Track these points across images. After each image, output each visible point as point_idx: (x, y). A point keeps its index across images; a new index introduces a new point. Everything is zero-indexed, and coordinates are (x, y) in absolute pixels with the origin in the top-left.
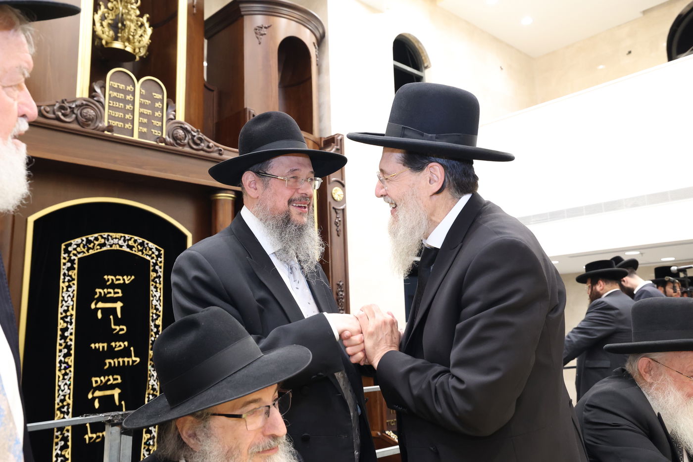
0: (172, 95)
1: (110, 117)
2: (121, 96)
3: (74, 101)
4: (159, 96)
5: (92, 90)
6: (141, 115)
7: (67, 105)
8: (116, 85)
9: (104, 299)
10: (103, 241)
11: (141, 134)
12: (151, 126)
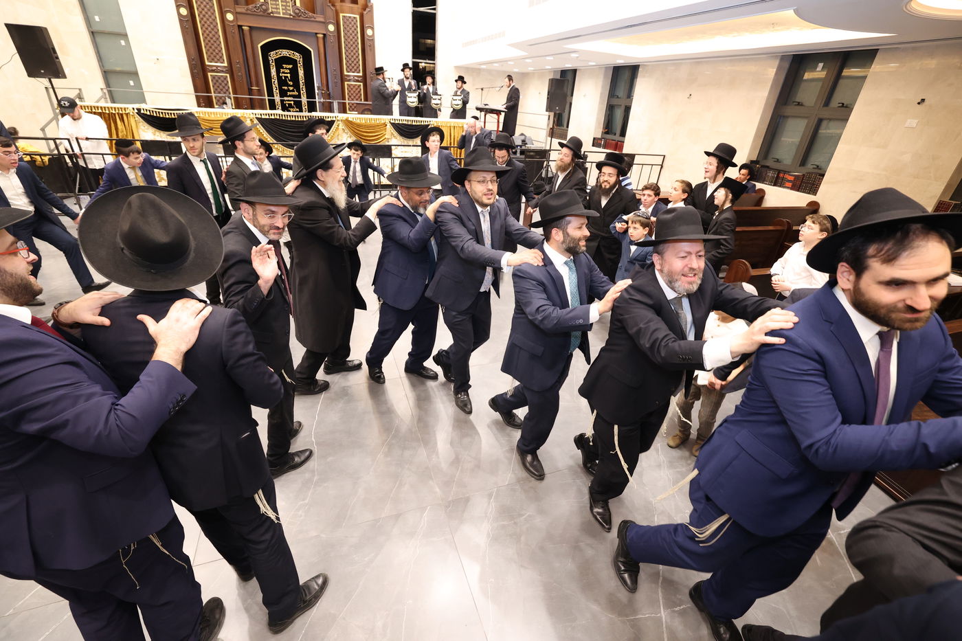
6: (282, 5)
7: (257, 5)
9: (283, 73)
10: (280, 53)
11: (283, 14)
12: (286, 9)
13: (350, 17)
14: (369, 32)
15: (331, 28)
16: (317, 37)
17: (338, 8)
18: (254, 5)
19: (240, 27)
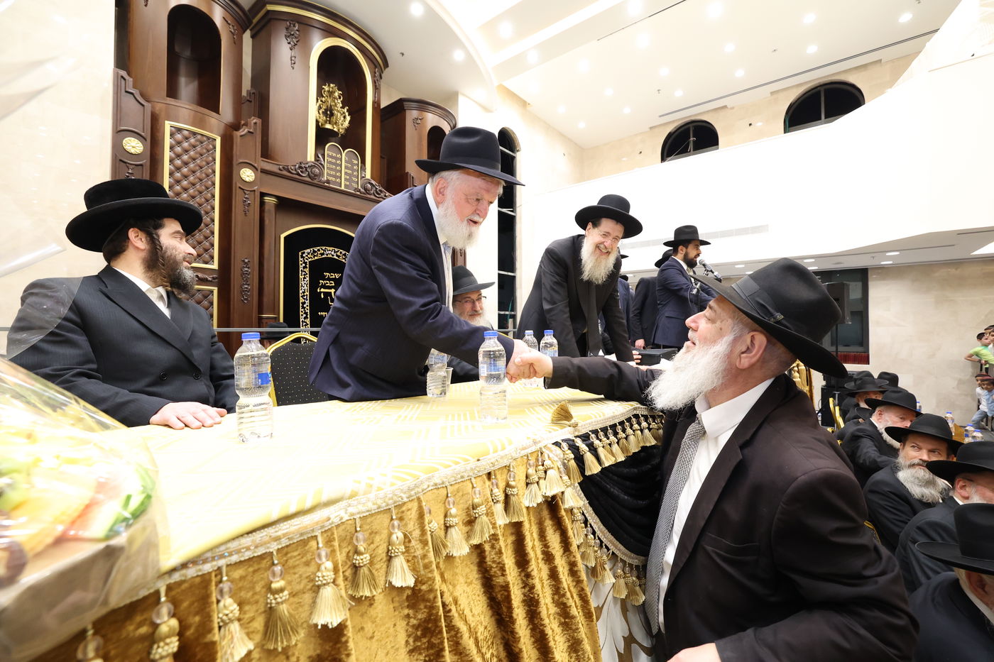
0: (363, 162)
1: (328, 174)
2: (334, 161)
3: (307, 163)
4: (356, 162)
5: (316, 156)
6: (346, 173)
7: (303, 166)
8: (330, 153)
9: (325, 287)
11: (346, 186)
12: (352, 180)
18: (297, 165)
19: (262, 197)
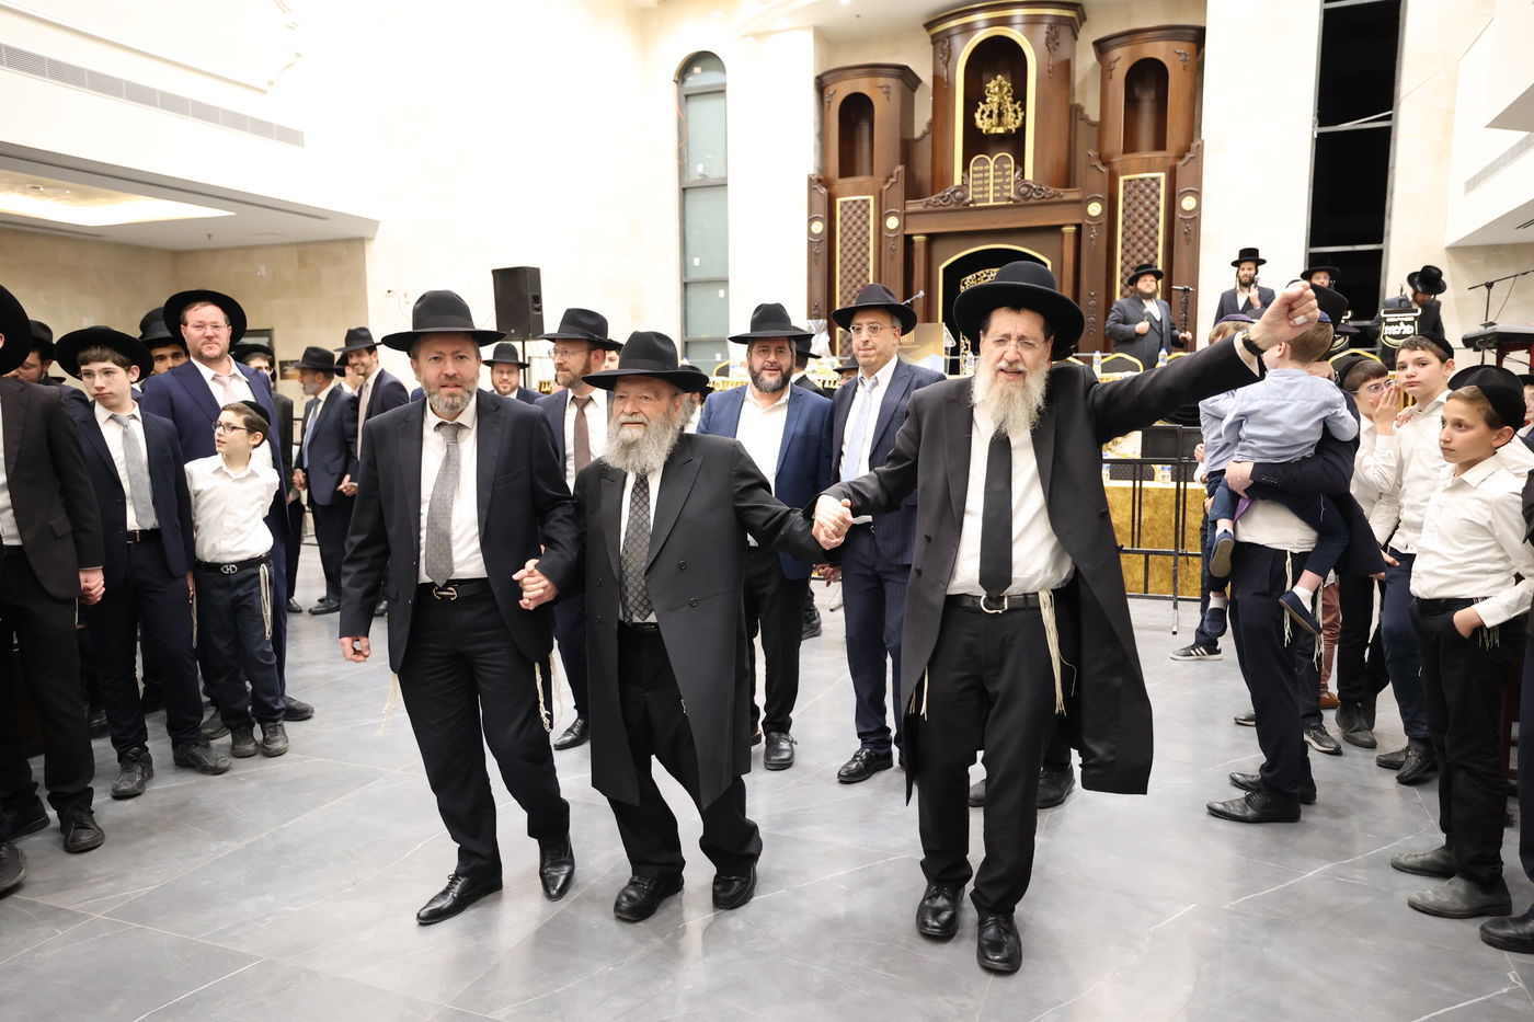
1: (973, 193)
2: (980, 175)
3: (950, 190)
4: (1007, 166)
5: (963, 177)
6: (995, 184)
7: (946, 194)
8: (976, 169)
10: (985, 275)
11: (995, 199)
12: (1002, 190)
13: (1142, 180)
14: (1188, 203)
15: (1095, 209)
16: (1062, 234)
17: (1117, 167)
18: (940, 195)
19: (908, 240)
